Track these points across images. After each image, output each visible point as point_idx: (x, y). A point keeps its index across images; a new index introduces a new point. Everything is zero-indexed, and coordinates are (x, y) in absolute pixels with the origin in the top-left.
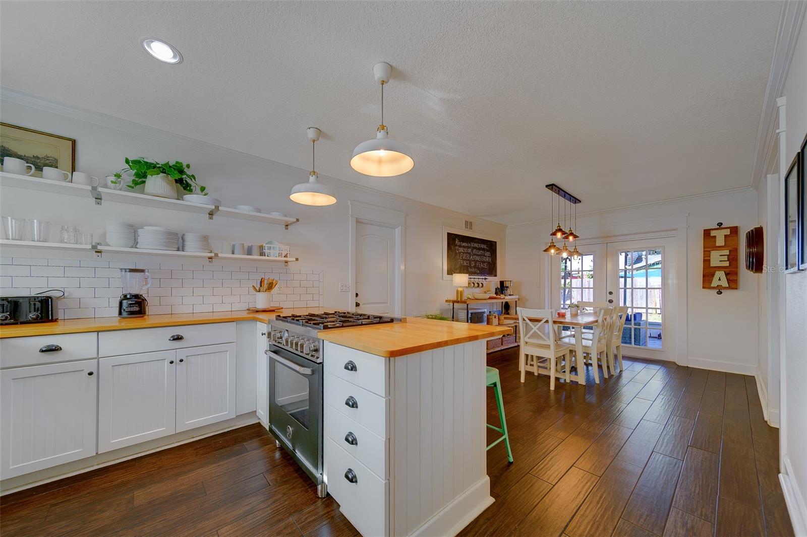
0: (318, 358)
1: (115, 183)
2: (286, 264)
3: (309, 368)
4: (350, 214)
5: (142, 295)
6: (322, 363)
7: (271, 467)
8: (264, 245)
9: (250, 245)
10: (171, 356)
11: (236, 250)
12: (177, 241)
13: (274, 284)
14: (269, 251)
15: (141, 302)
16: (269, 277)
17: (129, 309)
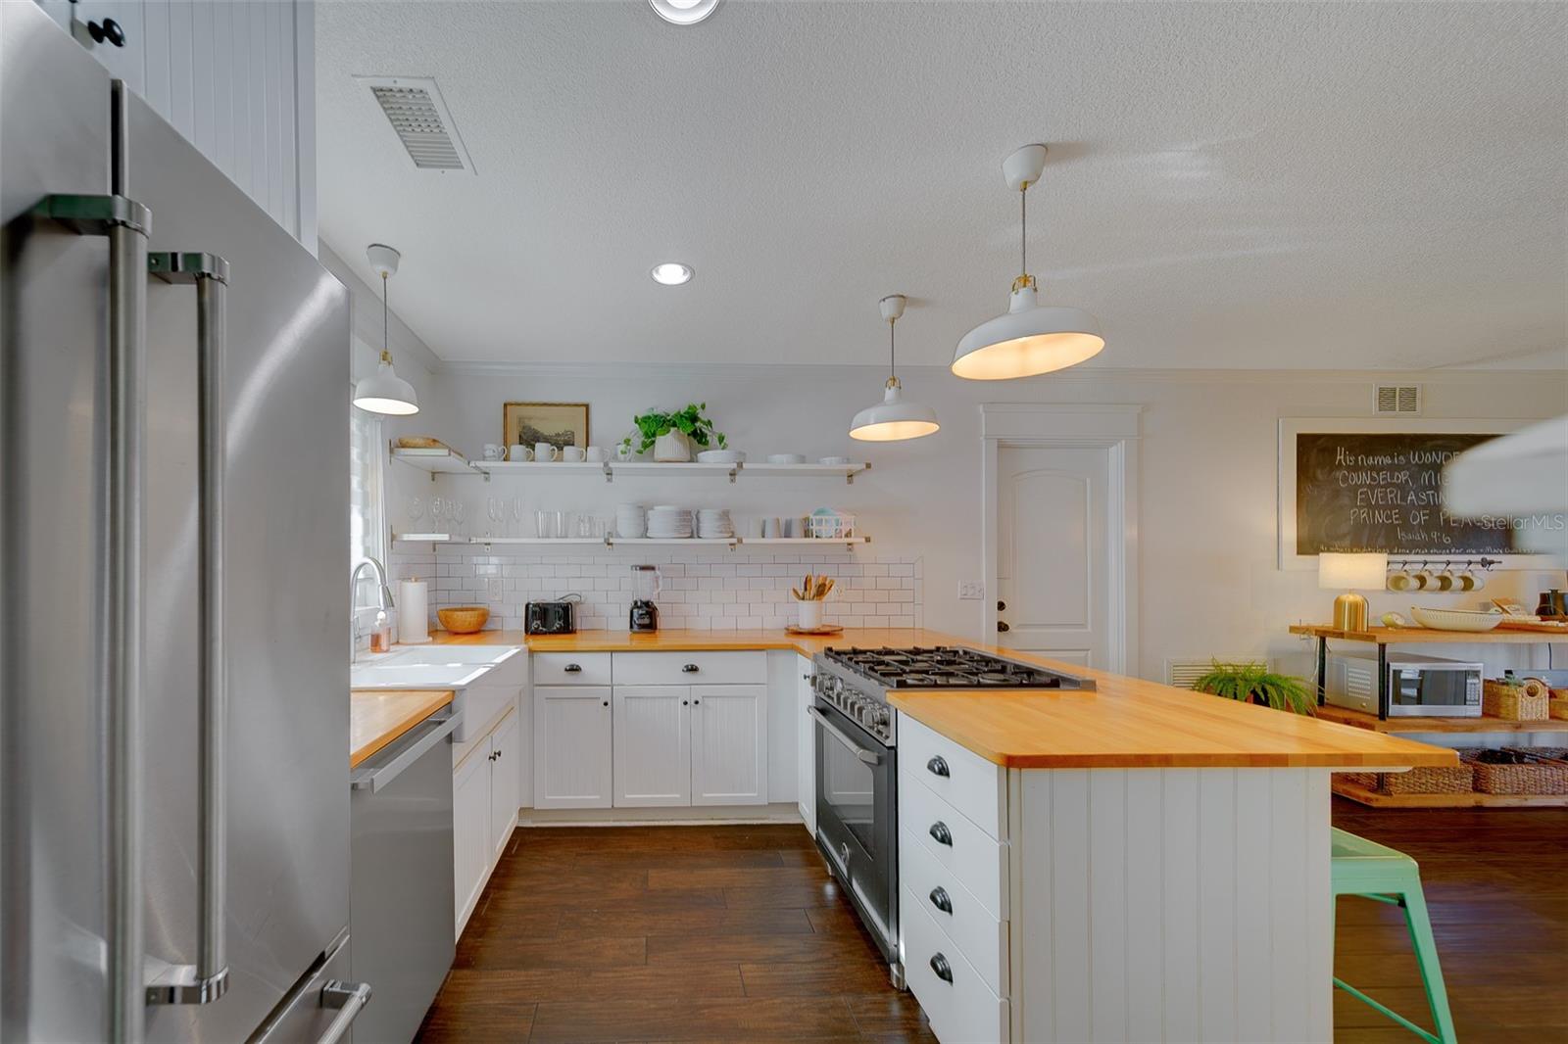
0: (887, 737)
1: (625, 452)
2: (849, 548)
3: (873, 751)
4: (984, 433)
5: (653, 603)
6: (894, 749)
7: (816, 903)
8: (811, 517)
9: (788, 518)
10: (685, 693)
11: (769, 530)
12: (689, 523)
13: (828, 586)
14: (818, 528)
15: (652, 612)
16: (819, 573)
17: (640, 621)
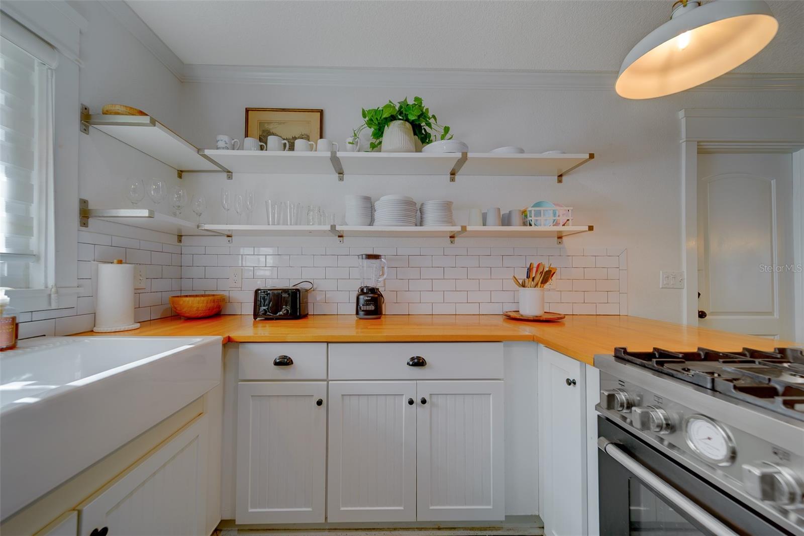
1: (352, 143)
2: (560, 240)
5: (378, 289)
8: (530, 209)
10: (410, 390)
12: (415, 212)
14: (537, 218)
15: (377, 298)
17: (365, 308)
